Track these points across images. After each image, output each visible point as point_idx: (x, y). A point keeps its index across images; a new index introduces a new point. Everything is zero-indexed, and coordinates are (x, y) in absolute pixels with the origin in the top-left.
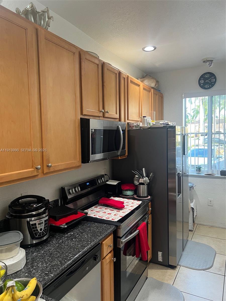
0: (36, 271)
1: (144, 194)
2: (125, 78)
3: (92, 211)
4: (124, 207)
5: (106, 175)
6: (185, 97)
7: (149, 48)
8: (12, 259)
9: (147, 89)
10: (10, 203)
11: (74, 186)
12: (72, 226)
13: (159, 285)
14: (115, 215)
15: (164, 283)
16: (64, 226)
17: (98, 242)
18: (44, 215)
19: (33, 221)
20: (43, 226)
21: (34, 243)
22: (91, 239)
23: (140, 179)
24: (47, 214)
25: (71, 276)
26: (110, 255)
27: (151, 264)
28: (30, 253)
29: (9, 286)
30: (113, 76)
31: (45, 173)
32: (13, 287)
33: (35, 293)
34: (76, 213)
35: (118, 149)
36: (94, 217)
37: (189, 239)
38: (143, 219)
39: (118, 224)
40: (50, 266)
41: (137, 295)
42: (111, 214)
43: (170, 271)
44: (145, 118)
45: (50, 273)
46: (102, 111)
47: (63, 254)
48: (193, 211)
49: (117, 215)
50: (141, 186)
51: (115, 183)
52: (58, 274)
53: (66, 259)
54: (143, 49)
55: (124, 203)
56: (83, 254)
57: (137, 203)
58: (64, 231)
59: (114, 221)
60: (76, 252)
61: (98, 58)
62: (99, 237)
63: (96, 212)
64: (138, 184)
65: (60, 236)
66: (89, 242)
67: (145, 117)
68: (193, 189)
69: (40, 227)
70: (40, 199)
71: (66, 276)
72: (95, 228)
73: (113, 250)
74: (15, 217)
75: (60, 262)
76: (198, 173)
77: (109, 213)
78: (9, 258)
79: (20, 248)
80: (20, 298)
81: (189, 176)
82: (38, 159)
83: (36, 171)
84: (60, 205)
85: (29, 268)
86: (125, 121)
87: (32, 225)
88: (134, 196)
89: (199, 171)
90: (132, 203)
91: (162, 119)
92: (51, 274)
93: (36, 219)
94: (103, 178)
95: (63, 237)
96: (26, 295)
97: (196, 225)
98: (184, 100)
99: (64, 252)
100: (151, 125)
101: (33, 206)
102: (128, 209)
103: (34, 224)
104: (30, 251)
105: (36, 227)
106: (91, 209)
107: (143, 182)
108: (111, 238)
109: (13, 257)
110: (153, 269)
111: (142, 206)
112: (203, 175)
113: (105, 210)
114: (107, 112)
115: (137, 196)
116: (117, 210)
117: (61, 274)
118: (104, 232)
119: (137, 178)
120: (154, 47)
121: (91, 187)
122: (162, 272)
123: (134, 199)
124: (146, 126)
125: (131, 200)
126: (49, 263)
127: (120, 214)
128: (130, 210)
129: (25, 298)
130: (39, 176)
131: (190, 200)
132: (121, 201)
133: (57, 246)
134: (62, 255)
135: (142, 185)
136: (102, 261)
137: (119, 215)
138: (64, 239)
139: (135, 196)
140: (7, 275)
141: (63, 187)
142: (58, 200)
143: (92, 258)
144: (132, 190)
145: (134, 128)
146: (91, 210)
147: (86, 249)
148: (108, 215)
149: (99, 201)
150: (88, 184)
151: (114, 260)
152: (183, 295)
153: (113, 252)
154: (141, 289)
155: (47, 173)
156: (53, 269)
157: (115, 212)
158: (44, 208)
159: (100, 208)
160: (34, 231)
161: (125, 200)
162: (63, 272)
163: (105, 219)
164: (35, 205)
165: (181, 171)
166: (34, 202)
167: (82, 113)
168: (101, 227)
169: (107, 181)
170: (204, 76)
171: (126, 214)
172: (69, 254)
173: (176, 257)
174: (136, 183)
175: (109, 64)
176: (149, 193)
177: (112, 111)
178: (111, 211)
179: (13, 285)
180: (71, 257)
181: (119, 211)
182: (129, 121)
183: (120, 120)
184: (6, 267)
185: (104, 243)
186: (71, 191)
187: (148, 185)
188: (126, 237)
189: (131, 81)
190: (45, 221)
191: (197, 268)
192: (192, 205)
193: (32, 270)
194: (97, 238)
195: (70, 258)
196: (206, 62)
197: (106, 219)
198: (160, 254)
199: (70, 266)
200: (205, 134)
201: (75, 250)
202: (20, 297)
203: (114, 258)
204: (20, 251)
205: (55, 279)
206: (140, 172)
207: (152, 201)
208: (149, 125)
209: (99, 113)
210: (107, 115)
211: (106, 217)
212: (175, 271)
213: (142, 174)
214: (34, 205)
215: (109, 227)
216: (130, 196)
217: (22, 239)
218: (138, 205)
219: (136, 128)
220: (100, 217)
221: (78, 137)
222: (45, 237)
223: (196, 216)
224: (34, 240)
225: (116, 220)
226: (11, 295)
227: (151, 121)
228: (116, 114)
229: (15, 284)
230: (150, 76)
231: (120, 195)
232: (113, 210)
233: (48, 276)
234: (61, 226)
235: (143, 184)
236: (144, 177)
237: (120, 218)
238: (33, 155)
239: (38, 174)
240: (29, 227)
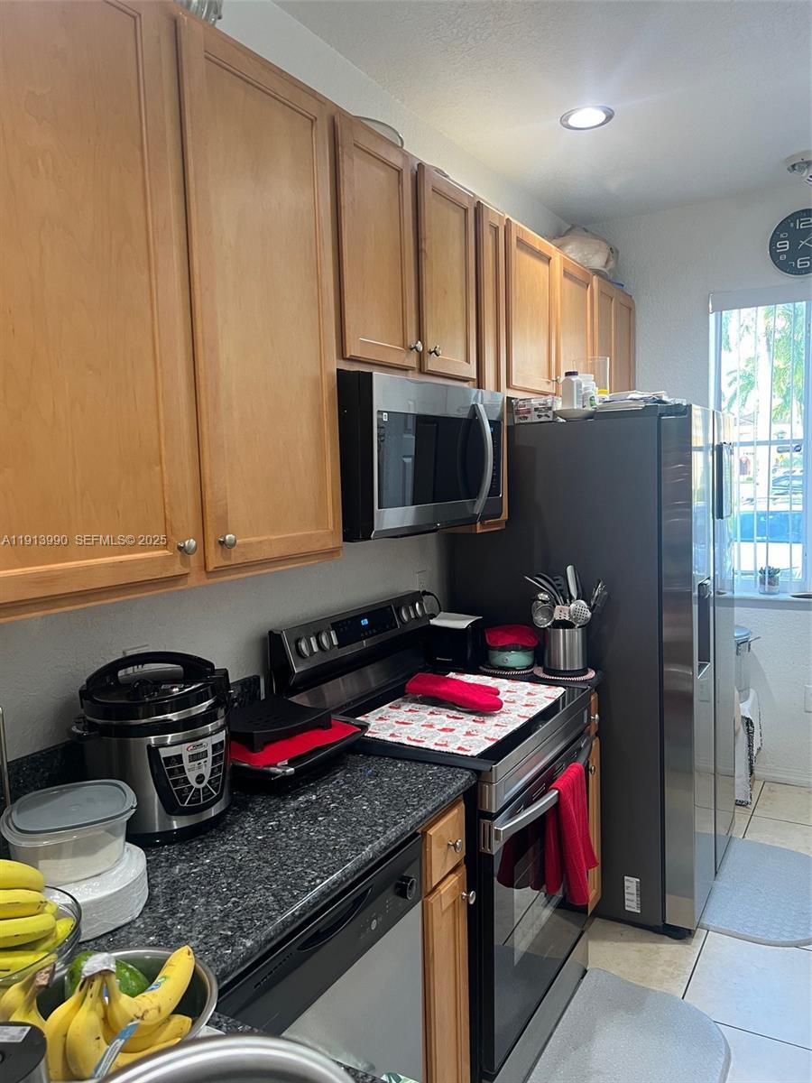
0: (187, 929)
1: (572, 664)
2: (496, 229)
3: (381, 719)
4: (499, 705)
5: (429, 594)
6: (719, 309)
7: (588, 116)
8: (95, 883)
9: (577, 275)
10: (85, 683)
11: (314, 628)
12: (313, 772)
13: (632, 999)
14: (468, 733)
15: (648, 989)
16: (283, 769)
17: (411, 828)
18: (210, 727)
19: (171, 747)
20: (206, 768)
21: (176, 827)
22: (386, 817)
23: (557, 606)
24: (220, 722)
25: (317, 950)
26: (453, 879)
27: (598, 922)
28: (163, 865)
29: (91, 974)
30: (455, 218)
31: (211, 568)
32: (107, 978)
33: (191, 1003)
34: (324, 723)
35: (473, 493)
36: (390, 739)
37: (737, 833)
38: (568, 755)
39: (483, 766)
40: (240, 908)
41: (551, 1035)
42: (452, 730)
43: (669, 948)
44: (574, 378)
45: (238, 934)
46: (415, 347)
47: (283, 870)
48: (748, 730)
49: (474, 733)
50: (559, 633)
51: (462, 622)
52: (269, 938)
53: (295, 886)
54: (564, 121)
55: (498, 693)
56: (358, 871)
57: (545, 695)
58: (285, 788)
59: (465, 753)
60: (331, 861)
61: (400, 145)
62: (415, 810)
63: (397, 725)
64: (549, 627)
65: (271, 805)
66: (380, 829)
67: (574, 374)
68: (749, 648)
69: (198, 771)
70: (195, 668)
71: (298, 949)
72: (399, 780)
73: (465, 863)
74: (105, 731)
75: (273, 895)
76: (766, 590)
77: (444, 726)
78: (86, 879)
79: (127, 844)
80: (132, 1021)
81: (736, 602)
82: (185, 515)
83: (178, 560)
84: (263, 697)
85: (159, 918)
86: (498, 389)
87: (168, 760)
88: (532, 672)
89: (769, 583)
90: (529, 694)
91: (631, 387)
92: (245, 937)
93: (181, 739)
94: (417, 605)
95: (280, 809)
96: (156, 1011)
97: (758, 785)
98: (712, 317)
99: (289, 862)
100: (598, 403)
101: (168, 692)
102: (514, 715)
103: (175, 756)
104: (159, 856)
105: (182, 770)
106: (377, 714)
107: (567, 618)
108: (457, 815)
109: (100, 874)
110: (604, 939)
111: (564, 706)
112: (787, 597)
113: (430, 717)
114: (435, 352)
115: (545, 672)
116: (474, 717)
117: (280, 938)
118: (433, 794)
119: (544, 602)
120: (605, 112)
121: (377, 634)
122: (639, 951)
123: (534, 680)
124: (578, 410)
125: (522, 683)
126: (233, 899)
127: (486, 732)
128: (524, 717)
129: (153, 1023)
130: (192, 581)
131: (739, 691)
132: (489, 685)
133: (260, 840)
134: (281, 873)
135: (564, 628)
136: (427, 902)
137: (484, 735)
138: (285, 817)
139: (538, 671)
140: (81, 940)
141: (275, 633)
142: (258, 678)
143: (390, 890)
144: (524, 649)
145: (533, 418)
146: (380, 715)
147: (367, 852)
148: (443, 734)
149: (407, 685)
150: (365, 622)
151: (468, 897)
152: (724, 1037)
153: (463, 869)
154: (566, 1013)
155: (219, 571)
156: (252, 920)
157: (467, 722)
158: (210, 701)
159: (410, 710)
160: (176, 783)
161: (502, 685)
162: (288, 931)
163: (432, 747)
164: (176, 687)
165: (709, 578)
166: (173, 679)
167: (342, 353)
168: (421, 777)
169: (433, 616)
170: (792, 225)
171: (511, 730)
172: (309, 871)
173: (692, 897)
174: (542, 621)
175: (438, 170)
176: (591, 660)
177: (453, 357)
178: (452, 720)
179: (105, 968)
180: (313, 880)
181: (483, 722)
182: (511, 394)
183: (480, 383)
184: (77, 910)
185: (431, 832)
186: (303, 646)
187: (587, 628)
188: (512, 815)
189: (519, 240)
190: (215, 747)
191: (773, 938)
192: (745, 709)
193: (173, 925)
194: (408, 814)
195: (310, 882)
196: (801, 170)
197: (437, 748)
198: (631, 884)
199: (312, 912)
200: (794, 445)
201: (329, 854)
202: (133, 1017)
203: (468, 892)
204: (127, 855)
205: (257, 957)
206: (558, 582)
207: (599, 687)
208: (587, 403)
209: (404, 355)
210: (432, 364)
211: (436, 741)
212: (687, 946)
213: (561, 591)
214: (172, 688)
215: (450, 776)
216: (519, 670)
217: (132, 808)
218: (550, 702)
219: (540, 416)
220: (414, 740)
221: (328, 442)
222: (213, 809)
223: (759, 749)
224: (173, 817)
225: (475, 752)
226: (99, 1006)
227: (595, 391)
228: (468, 360)
229: (113, 967)
230: (587, 231)
231: (481, 668)
232: (458, 716)
233: (233, 945)
234: (272, 769)
235: (566, 625)
236: (571, 598)
237: (490, 744)
238: (166, 500)
239: (187, 571)
240: (155, 766)
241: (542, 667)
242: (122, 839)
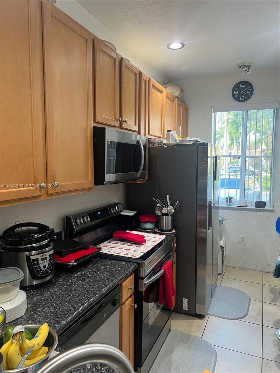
0: (42, 318)
1: (168, 227)
2: (146, 81)
3: (105, 246)
4: (145, 241)
5: (120, 204)
6: (216, 111)
7: (176, 45)
8: (8, 303)
9: (171, 98)
10: (2, 233)
11: (81, 215)
12: (83, 264)
13: (186, 339)
14: (135, 251)
15: (191, 335)
16: (72, 263)
17: (117, 283)
18: (48, 249)
19: (34, 255)
20: (47, 264)
21: (35, 284)
22: (109, 279)
23: (163, 208)
24: (51, 247)
25: (86, 324)
26: (130, 300)
27: (174, 313)
28: (31, 297)
29: (16, 333)
30: (133, 76)
31: (49, 193)
32: (21, 334)
33: (49, 343)
34: (86, 248)
35: (137, 170)
36: (108, 253)
37: (218, 283)
38: (167, 258)
39: (140, 262)
40: (60, 311)
41: (159, 351)
42: (129, 250)
43: (197, 321)
44: (170, 133)
45: (60, 319)
46: (119, 120)
47: (74, 297)
48: (222, 250)
49: (137, 251)
50: (164, 217)
51: (131, 214)
52: (71, 320)
53: (79, 303)
54: (168, 46)
55: (144, 237)
56: (100, 297)
57: (159, 238)
58: (72, 270)
59: (134, 257)
60: (91, 294)
61: (115, 50)
62: (118, 276)
63: (110, 248)
64: (161, 215)
65: (68, 276)
66: (107, 283)
67: (170, 131)
68: (223, 223)
69: (44, 264)
70: (42, 228)
71: (81, 324)
72: (112, 267)
73: (133, 294)
74: (10, 250)
75: (72, 306)
76: (228, 204)
77: (126, 248)
78: (6, 302)
79: (20, 290)
80: (30, 348)
81: (219, 208)
82: (41, 175)
83: (38, 190)
84: (63, 239)
85: (31, 315)
86: (145, 135)
87: (33, 260)
88: (155, 230)
89: (229, 202)
90: (154, 237)
91: (187, 136)
92: (63, 320)
93: (37, 253)
94: (116, 207)
95: (71, 277)
96: (37, 345)
97: (224, 268)
98: (213, 114)
99: (76, 295)
100: (178, 141)
101: (33, 236)
102: (150, 244)
103: (36, 259)
104: (30, 294)
105: (38, 264)
106: (103, 244)
107: (167, 212)
108: (132, 278)
109: (10, 300)
110: (176, 319)
111: (164, 243)
112: (235, 206)
113: (121, 245)
114: (125, 121)
115: (159, 230)
116: (136, 245)
117: (75, 320)
118: (124, 271)
119: (159, 207)
120: (181, 44)
121: (103, 217)
122: (188, 323)
123: (155, 233)
124: (171, 143)
125: (152, 234)
126: (58, 308)
127: (140, 250)
128: (153, 245)
129: (36, 349)
130: (42, 198)
131: (220, 237)
132: (141, 234)
133: (65, 287)
134: (74, 298)
135: (165, 215)
136: (121, 308)
137: (140, 251)
138: (74, 280)
139: (157, 230)
141: (68, 216)
142: (62, 232)
143: (110, 303)
144: (152, 223)
145: (156, 145)
146: (104, 245)
147: (103, 291)
148: (126, 251)
149: (113, 235)
150: (99, 213)
151: (134, 306)
152: (215, 349)
153: (133, 296)
154: (164, 344)
155: (52, 195)
156: (65, 314)
157: (134, 247)
158: (48, 240)
159: (114, 243)
160: (36, 268)
161: (145, 235)
162: (78, 318)
163: (123, 255)
164: (36, 235)
165: (212, 200)
166: (35, 232)
167: (95, 121)
168: (119, 265)
169: (121, 211)
170: (239, 86)
171: (149, 249)
172: (83, 297)
173: (205, 304)
174: (158, 213)
175: (127, 60)
176: (174, 227)
177: (131, 123)
178: (129, 246)
179: (21, 330)
180: (85, 300)
181: (139, 247)
182: (149, 137)
183: (139, 133)
184: (4, 312)
185: (123, 284)
186: (78, 221)
187: (173, 216)
188: (150, 278)
189: (153, 85)
190: (50, 256)
191: (229, 317)
192: (221, 243)
193: (37, 317)
194: (116, 278)
195: (84, 301)
196: (243, 68)
197: (125, 256)
198: (185, 301)
199: (86, 311)
200: (238, 157)
201: (90, 292)
202: (30, 347)
203: (135, 304)
204: (20, 293)
205: (67, 327)
206: (163, 200)
207: (176, 235)
208: (174, 141)
209: (115, 122)
210: (124, 125)
211: (124, 253)
212: (203, 321)
213: (165, 203)
214: (35, 235)
215: (129, 265)
216: (150, 230)
217: (22, 277)
218: (161, 240)
219: (159, 145)
220: (117, 253)
221: (89, 151)
222: (48, 278)
223: (225, 256)
224: (34, 280)
225: (137, 257)
226: (18, 344)
227: (176, 137)
228: (136, 125)
229: (23, 330)
230: (173, 83)
231: (137, 229)
232: (131, 245)
233: (59, 323)
234: (69, 263)
235: (166, 214)
236: (168, 206)
237: (142, 254)
238: (35, 169)
239: (41, 194)
240: (29, 263)
241: (158, 229)
242: (18, 288)
